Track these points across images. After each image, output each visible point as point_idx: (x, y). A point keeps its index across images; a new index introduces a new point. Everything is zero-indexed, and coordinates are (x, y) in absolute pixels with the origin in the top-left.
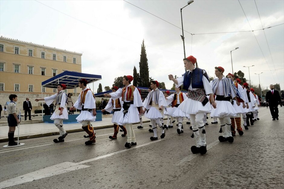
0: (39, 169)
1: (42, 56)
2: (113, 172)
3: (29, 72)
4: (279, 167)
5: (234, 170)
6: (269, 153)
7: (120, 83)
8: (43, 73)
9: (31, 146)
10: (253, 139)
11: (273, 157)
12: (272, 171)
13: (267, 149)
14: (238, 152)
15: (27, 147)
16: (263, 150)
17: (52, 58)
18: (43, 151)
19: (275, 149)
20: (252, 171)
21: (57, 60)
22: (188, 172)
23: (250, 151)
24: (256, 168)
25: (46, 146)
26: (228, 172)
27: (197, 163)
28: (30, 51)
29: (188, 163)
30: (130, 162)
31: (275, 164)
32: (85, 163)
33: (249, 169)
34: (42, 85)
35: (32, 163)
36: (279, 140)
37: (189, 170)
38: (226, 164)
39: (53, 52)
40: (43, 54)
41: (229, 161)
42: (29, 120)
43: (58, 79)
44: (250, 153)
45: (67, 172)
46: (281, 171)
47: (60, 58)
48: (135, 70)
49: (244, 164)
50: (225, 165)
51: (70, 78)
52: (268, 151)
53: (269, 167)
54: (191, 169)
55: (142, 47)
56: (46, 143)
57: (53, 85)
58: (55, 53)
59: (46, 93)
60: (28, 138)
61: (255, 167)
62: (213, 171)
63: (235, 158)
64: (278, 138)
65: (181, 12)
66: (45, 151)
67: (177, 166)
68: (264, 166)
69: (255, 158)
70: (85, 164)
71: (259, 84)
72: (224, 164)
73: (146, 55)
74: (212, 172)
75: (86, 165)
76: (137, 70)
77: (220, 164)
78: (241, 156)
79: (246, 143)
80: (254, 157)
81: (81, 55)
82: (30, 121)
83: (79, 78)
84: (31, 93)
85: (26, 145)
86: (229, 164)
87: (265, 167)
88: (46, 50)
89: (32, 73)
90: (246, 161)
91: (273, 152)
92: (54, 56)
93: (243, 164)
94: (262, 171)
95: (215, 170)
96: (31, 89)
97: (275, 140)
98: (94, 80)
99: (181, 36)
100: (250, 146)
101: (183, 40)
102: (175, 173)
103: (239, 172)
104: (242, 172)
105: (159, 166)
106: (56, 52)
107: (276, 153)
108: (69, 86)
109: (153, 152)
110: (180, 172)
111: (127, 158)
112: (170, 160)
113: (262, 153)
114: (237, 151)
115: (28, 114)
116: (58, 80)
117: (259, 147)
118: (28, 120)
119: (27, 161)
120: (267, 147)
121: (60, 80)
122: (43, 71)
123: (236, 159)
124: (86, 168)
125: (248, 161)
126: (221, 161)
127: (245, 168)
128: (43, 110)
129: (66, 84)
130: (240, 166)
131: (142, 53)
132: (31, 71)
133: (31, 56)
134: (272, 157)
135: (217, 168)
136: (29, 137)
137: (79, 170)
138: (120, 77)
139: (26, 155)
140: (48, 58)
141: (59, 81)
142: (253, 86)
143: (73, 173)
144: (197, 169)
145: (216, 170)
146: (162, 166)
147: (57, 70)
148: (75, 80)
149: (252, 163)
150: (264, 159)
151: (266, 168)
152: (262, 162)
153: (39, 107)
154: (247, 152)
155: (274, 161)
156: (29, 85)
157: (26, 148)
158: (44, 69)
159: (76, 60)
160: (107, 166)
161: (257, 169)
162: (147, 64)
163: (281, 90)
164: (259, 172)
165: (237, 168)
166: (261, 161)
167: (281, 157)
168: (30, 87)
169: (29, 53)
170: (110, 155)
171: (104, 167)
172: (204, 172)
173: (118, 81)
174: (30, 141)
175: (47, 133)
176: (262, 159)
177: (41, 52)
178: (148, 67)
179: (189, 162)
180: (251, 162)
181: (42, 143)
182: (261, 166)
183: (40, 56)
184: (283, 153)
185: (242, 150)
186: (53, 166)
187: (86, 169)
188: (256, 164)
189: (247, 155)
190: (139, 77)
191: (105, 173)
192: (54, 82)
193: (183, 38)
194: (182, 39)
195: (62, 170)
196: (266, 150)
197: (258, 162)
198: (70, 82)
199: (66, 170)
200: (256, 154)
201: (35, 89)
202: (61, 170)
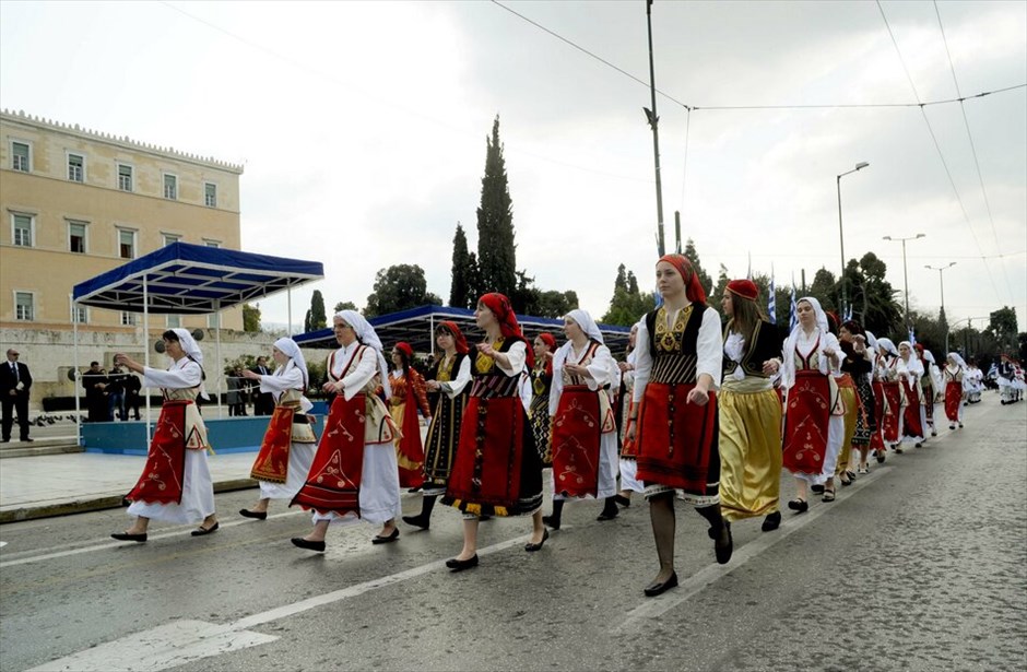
0: (73, 652)
1: (71, 173)
2: (367, 661)
3: (18, 237)
4: (978, 638)
5: (819, 650)
6: (952, 584)
7: (400, 291)
8: (76, 244)
9: (35, 555)
10: (900, 529)
11: (961, 599)
12: (952, 652)
13: (945, 567)
14: (842, 581)
15: (16, 559)
16: (933, 571)
17: (113, 181)
18: (87, 573)
19: (974, 570)
20: (883, 654)
21: (135, 187)
22: (651, 658)
23: (884, 577)
24: (897, 644)
25: (97, 551)
26: (799, 661)
27: (688, 625)
28: (21, 148)
29: (654, 623)
30: (436, 620)
31: (967, 626)
32: (259, 625)
33: (875, 647)
34: (75, 298)
35: (43, 627)
36: (992, 533)
37: (655, 653)
38: (793, 630)
39: (121, 156)
40: (76, 163)
41: (806, 617)
42: (18, 440)
43: (144, 273)
44: (886, 584)
45: (186, 662)
46: (983, 654)
47: (148, 180)
48: (460, 240)
49: (859, 627)
50: (791, 633)
51: (193, 270)
52: (950, 574)
53: (945, 637)
54: (663, 648)
55: (489, 147)
56: (96, 541)
57: (122, 296)
58: (127, 160)
59: (90, 327)
60: (18, 517)
61: (894, 638)
62: (743, 656)
63: (829, 605)
64: (988, 524)
65: (649, 12)
66: (92, 573)
67: (612, 638)
68: (929, 634)
69: (901, 602)
70: (258, 628)
71: (942, 308)
72: (785, 630)
73: (504, 180)
74: (741, 660)
75: (261, 632)
76: (468, 242)
77: (773, 629)
78: (850, 596)
79: (874, 545)
80: (896, 600)
81: (237, 172)
82: (25, 443)
83: (229, 273)
84: (25, 325)
85: (13, 551)
86: (805, 627)
87: (930, 639)
88: (89, 148)
89: (27, 243)
90: (865, 616)
91: (964, 580)
92: (125, 174)
93: (853, 626)
94: (917, 653)
95: (753, 651)
96: (24, 307)
97: (978, 534)
98: (293, 279)
99: (646, 110)
100: (889, 558)
101: (655, 129)
102: (603, 665)
103: (838, 658)
104: (848, 660)
105: (545, 637)
106: (130, 158)
107: (974, 583)
108: (187, 302)
109: (524, 578)
110: (624, 658)
111: (422, 605)
112: (587, 611)
113: (926, 583)
114: (840, 576)
115: (15, 414)
116: (141, 278)
117: (920, 559)
118: (15, 439)
119: (23, 619)
120: (948, 562)
121: (150, 277)
122: (75, 235)
123: (830, 609)
124: (262, 646)
125: (875, 615)
126: (776, 616)
127: (860, 643)
128: (81, 399)
129: (177, 295)
130: (844, 636)
131: (487, 171)
132: (25, 232)
133: (25, 168)
134: (957, 602)
135: (760, 643)
136: (23, 515)
137: (234, 653)
138: (397, 265)
139: (15, 593)
140: (97, 181)
141: (145, 283)
142: (919, 315)
143: (209, 667)
144: (686, 649)
145: (757, 652)
146: (555, 636)
147: (137, 230)
148: (214, 280)
149: (885, 623)
150: (930, 608)
151: (933, 642)
152: (923, 619)
153: (61, 382)
154: (873, 580)
155: (963, 615)
156: (15, 292)
157: (13, 563)
158: (83, 224)
159: (217, 193)
160: (345, 637)
161: (902, 648)
162: (510, 217)
163: (1019, 332)
164: (908, 659)
165: (831, 644)
166: (921, 615)
167: (990, 600)
168: (22, 303)
169: (16, 157)
170: (357, 593)
171: (332, 642)
172: (711, 659)
173: (390, 282)
174: (31, 532)
175: (101, 500)
176: (924, 606)
177: (67, 153)
178: (514, 230)
179: (657, 619)
180: (883, 619)
181: (79, 539)
182: (916, 635)
183: (63, 171)
184: (997, 586)
185: (855, 573)
186: (131, 637)
187: (261, 651)
188: (900, 626)
189: (871, 593)
190: (475, 268)
191: (338, 665)
192: (126, 286)
193: (652, 118)
194: (650, 121)
195: (169, 656)
196: (940, 574)
197: (910, 618)
198: (192, 288)
199: (185, 652)
200: (903, 587)
201: (42, 309)
202: (162, 653)
